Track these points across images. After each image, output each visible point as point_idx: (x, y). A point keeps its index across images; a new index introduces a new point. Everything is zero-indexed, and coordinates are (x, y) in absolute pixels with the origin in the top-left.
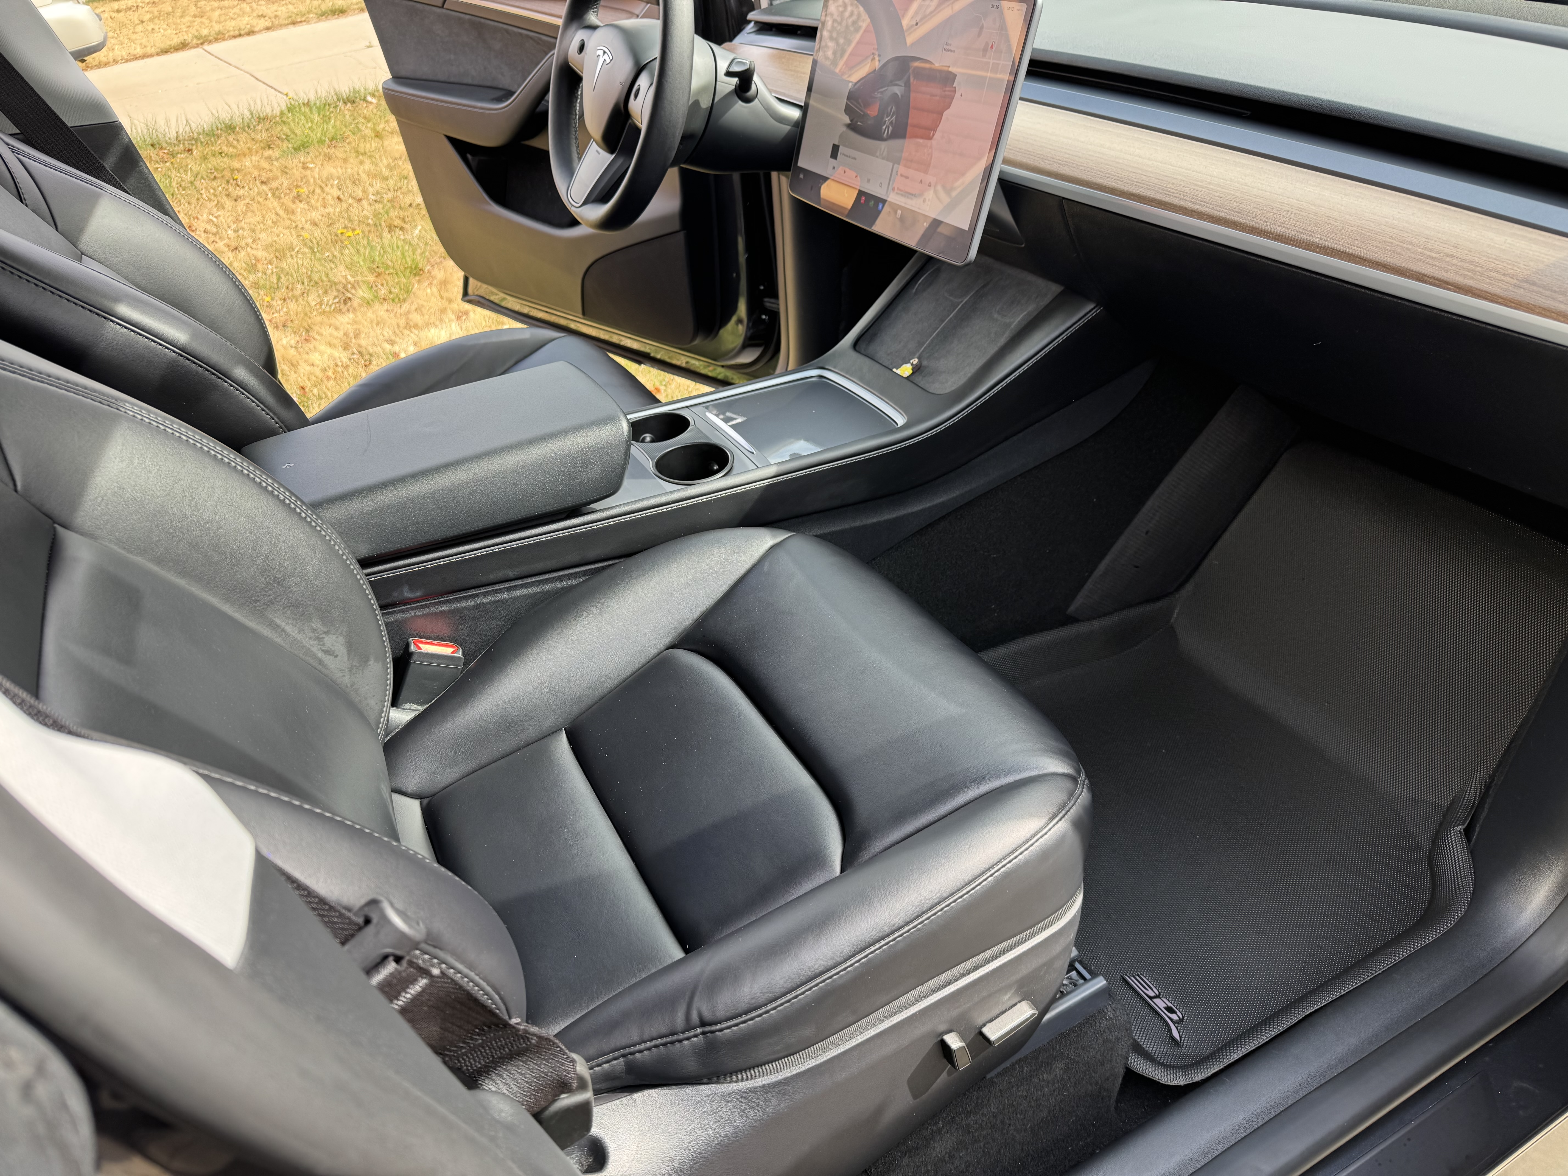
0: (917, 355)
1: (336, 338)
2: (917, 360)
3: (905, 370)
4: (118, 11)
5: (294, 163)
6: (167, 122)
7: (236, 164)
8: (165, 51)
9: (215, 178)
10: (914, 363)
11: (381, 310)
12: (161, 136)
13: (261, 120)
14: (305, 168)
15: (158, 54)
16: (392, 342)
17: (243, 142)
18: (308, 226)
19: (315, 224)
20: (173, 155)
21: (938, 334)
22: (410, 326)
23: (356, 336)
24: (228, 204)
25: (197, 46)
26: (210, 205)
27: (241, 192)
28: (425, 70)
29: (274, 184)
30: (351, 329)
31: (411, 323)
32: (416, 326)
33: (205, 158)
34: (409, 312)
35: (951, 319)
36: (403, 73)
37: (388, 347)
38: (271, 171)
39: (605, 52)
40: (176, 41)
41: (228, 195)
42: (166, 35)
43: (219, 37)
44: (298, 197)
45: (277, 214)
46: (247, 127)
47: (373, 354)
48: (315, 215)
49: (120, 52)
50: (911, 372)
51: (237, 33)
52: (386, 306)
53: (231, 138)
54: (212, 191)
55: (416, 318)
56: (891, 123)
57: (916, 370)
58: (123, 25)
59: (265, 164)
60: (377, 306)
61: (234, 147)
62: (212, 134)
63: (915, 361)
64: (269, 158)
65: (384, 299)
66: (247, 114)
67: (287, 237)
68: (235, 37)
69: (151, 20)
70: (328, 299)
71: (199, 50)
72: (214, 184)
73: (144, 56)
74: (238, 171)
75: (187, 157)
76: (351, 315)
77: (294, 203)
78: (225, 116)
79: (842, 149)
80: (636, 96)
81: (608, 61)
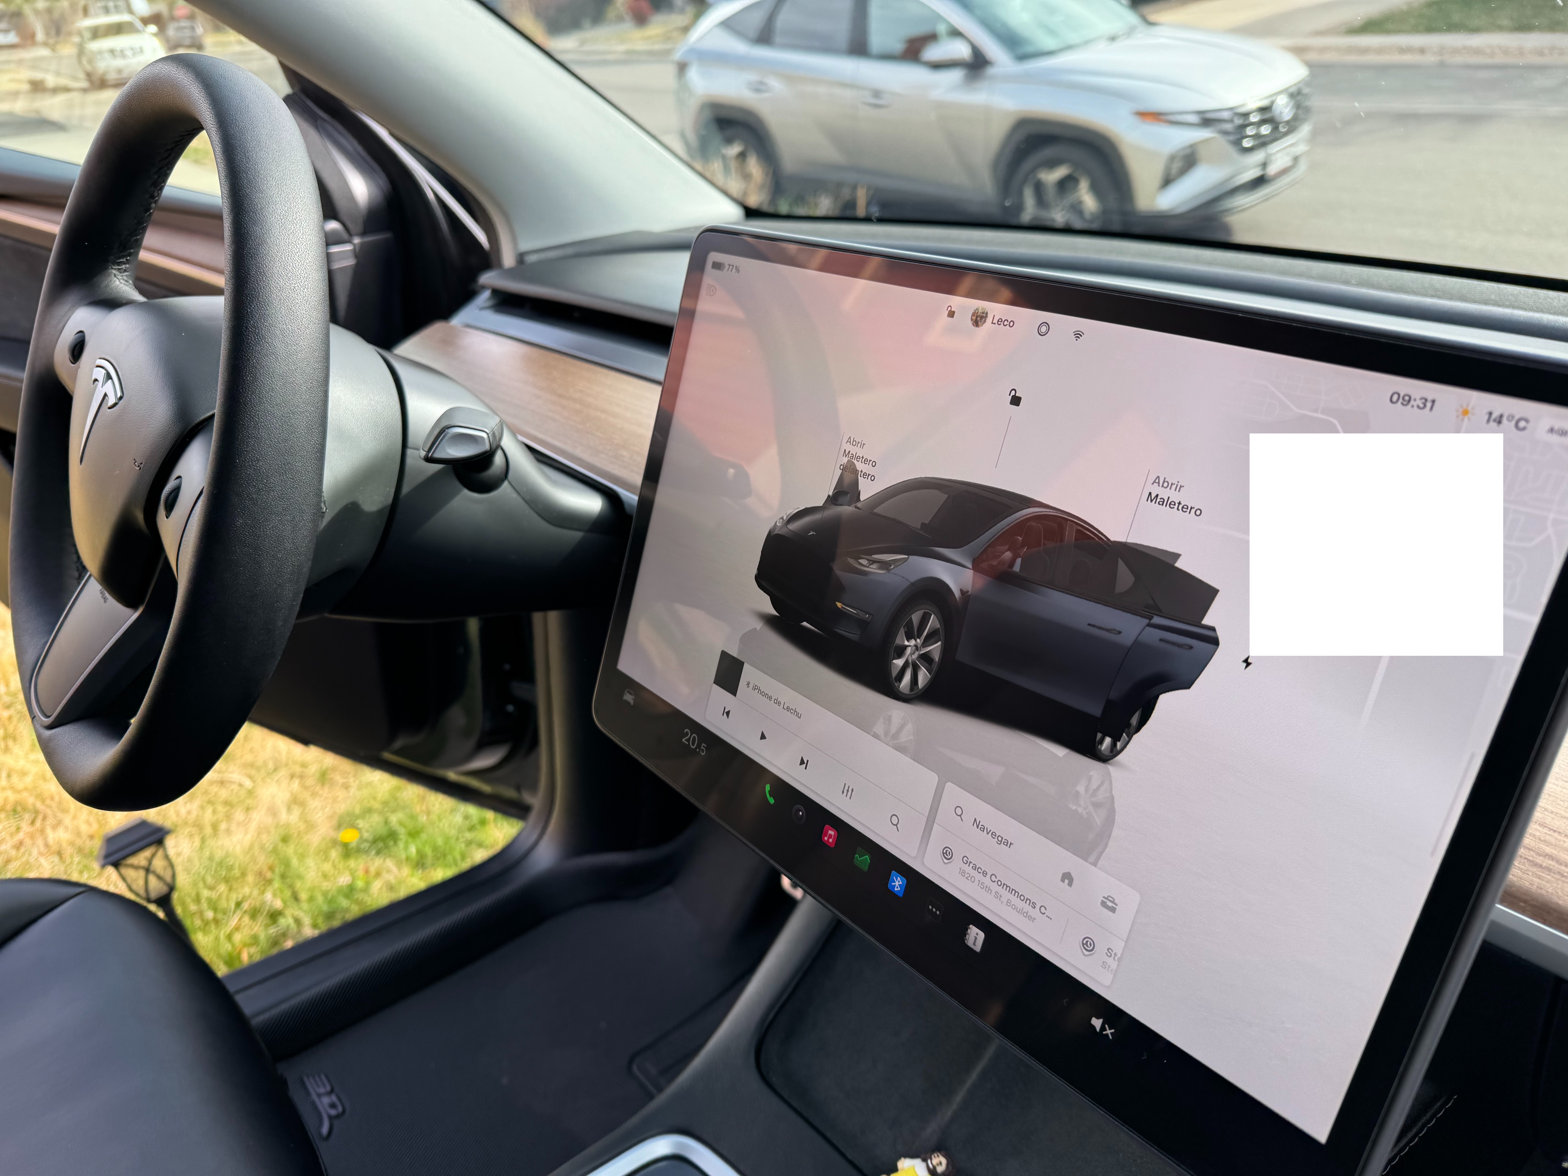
39: (109, 377)
79: (749, 674)
80: (170, 506)
81: (111, 400)
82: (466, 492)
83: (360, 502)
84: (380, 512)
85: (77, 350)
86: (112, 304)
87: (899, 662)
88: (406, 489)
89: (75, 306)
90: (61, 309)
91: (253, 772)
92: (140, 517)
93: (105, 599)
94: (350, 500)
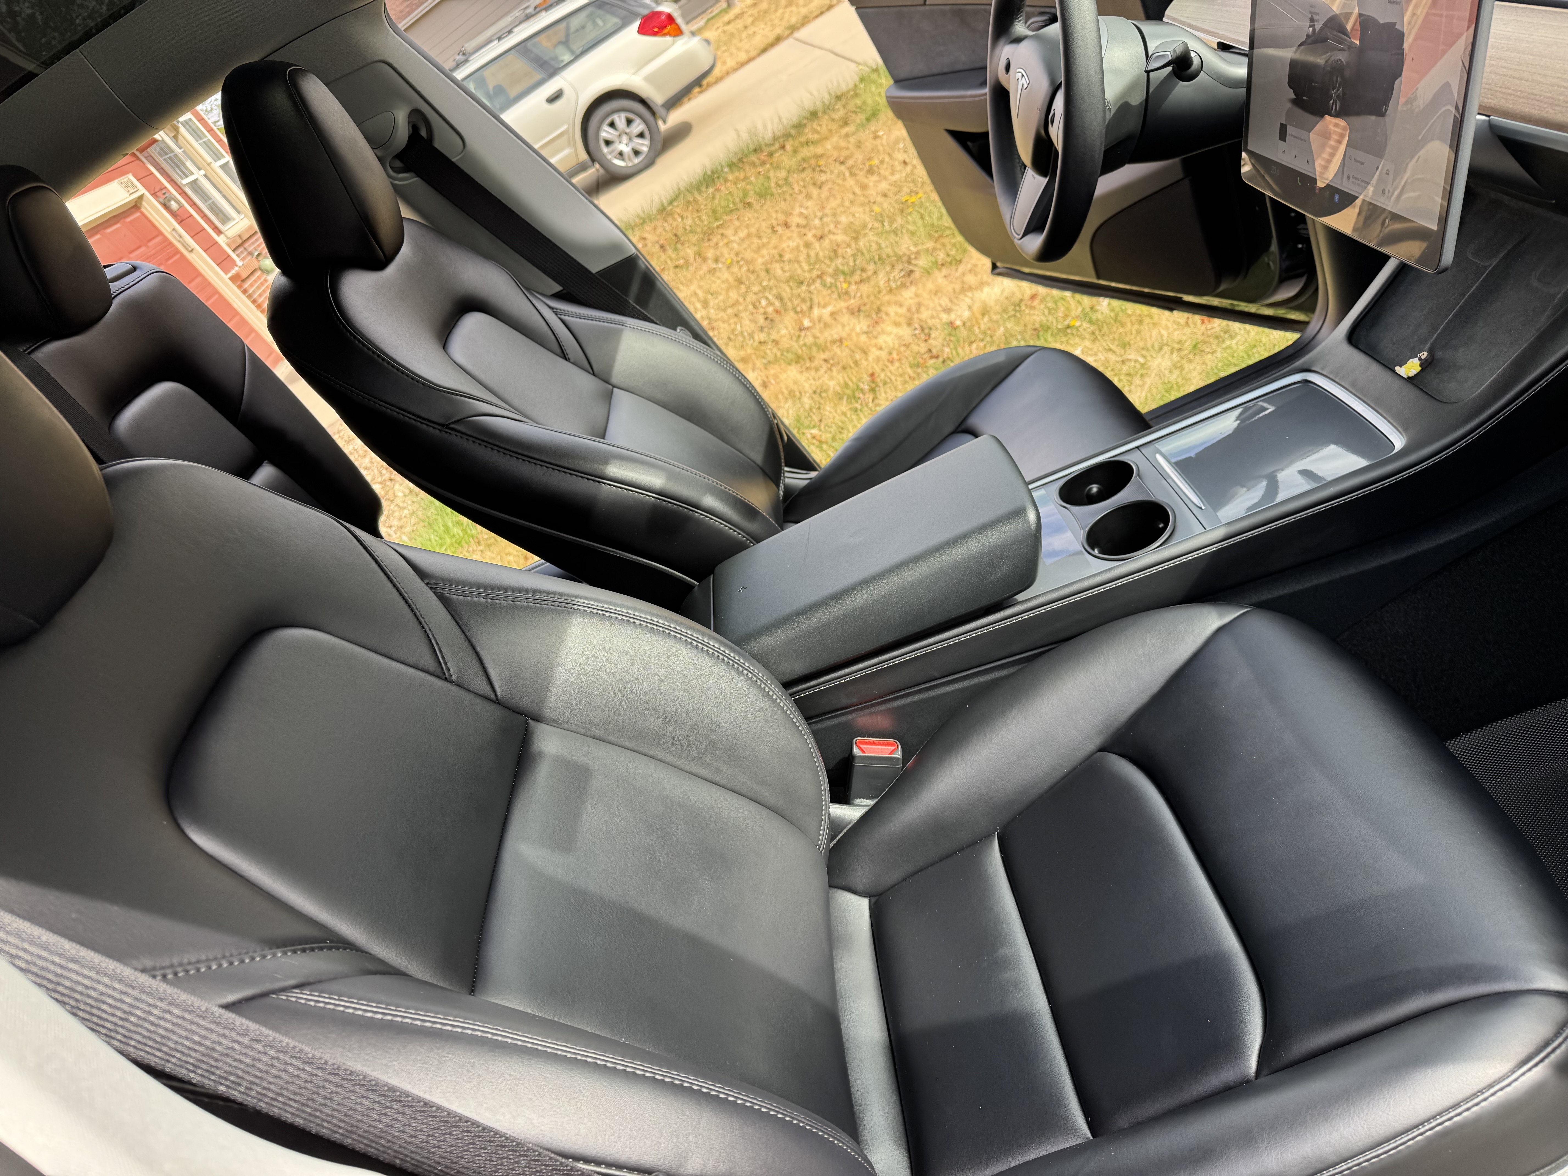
0: (1428, 346)
1: (900, 316)
2: (1426, 354)
3: (1411, 368)
4: (729, 23)
5: (865, 135)
6: (765, 126)
7: (819, 150)
8: (764, 50)
9: (804, 169)
10: (1423, 357)
11: (939, 277)
12: (761, 140)
13: (838, 98)
14: (876, 137)
15: (759, 55)
16: (948, 311)
17: (824, 125)
18: (879, 199)
19: (885, 195)
20: (771, 155)
21: (1455, 316)
22: (965, 289)
23: (918, 311)
24: (814, 192)
25: (788, 36)
26: (800, 197)
27: (823, 177)
28: (921, 68)
29: (850, 163)
30: (912, 302)
31: (966, 286)
32: (970, 288)
33: (795, 151)
34: (964, 274)
35: (1473, 293)
36: (903, 75)
37: (944, 316)
38: (847, 149)
39: (1023, 76)
40: (772, 36)
41: (814, 184)
42: (764, 33)
43: (805, 21)
44: (871, 171)
45: (854, 193)
46: (828, 109)
47: (932, 327)
48: (884, 185)
49: (731, 63)
50: (1419, 369)
51: (819, 12)
52: (944, 271)
53: (815, 125)
54: (802, 183)
55: (970, 279)
56: (1338, 96)
57: (1425, 365)
58: (732, 35)
59: (843, 143)
60: (936, 273)
61: (818, 132)
62: (799, 127)
63: (1424, 355)
64: (847, 136)
65: (943, 265)
66: (827, 96)
67: (861, 215)
68: (817, 16)
69: (753, 23)
70: (896, 273)
71: (790, 40)
72: (803, 175)
73: (750, 60)
74: (822, 156)
75: (782, 155)
76: (913, 289)
77: (867, 177)
78: (808, 105)
79: (1290, 130)
80: (1052, 123)
81: (1025, 86)
82: (1181, 83)
83: (1129, 101)
84: (1141, 104)
85: (1008, 68)
86: (1018, 40)
87: (1331, 102)
88: (1151, 90)
89: (1004, 45)
90: (998, 50)
91: (1144, 352)
92: (1043, 132)
93: (1034, 178)
94: (1124, 101)
